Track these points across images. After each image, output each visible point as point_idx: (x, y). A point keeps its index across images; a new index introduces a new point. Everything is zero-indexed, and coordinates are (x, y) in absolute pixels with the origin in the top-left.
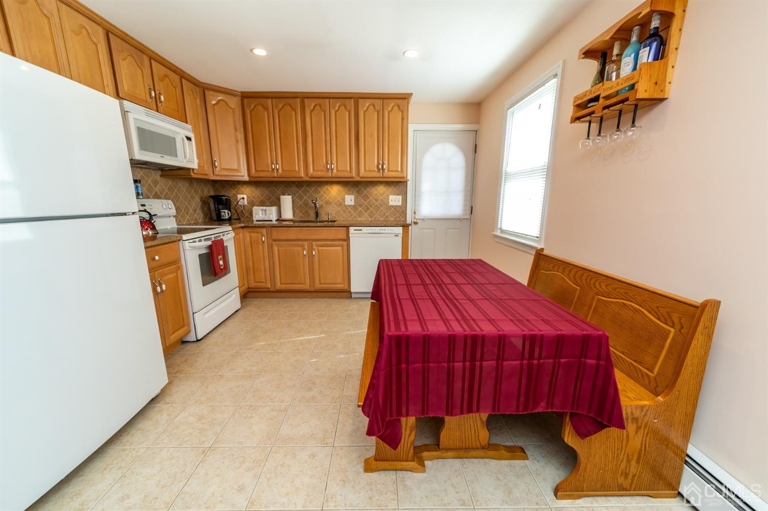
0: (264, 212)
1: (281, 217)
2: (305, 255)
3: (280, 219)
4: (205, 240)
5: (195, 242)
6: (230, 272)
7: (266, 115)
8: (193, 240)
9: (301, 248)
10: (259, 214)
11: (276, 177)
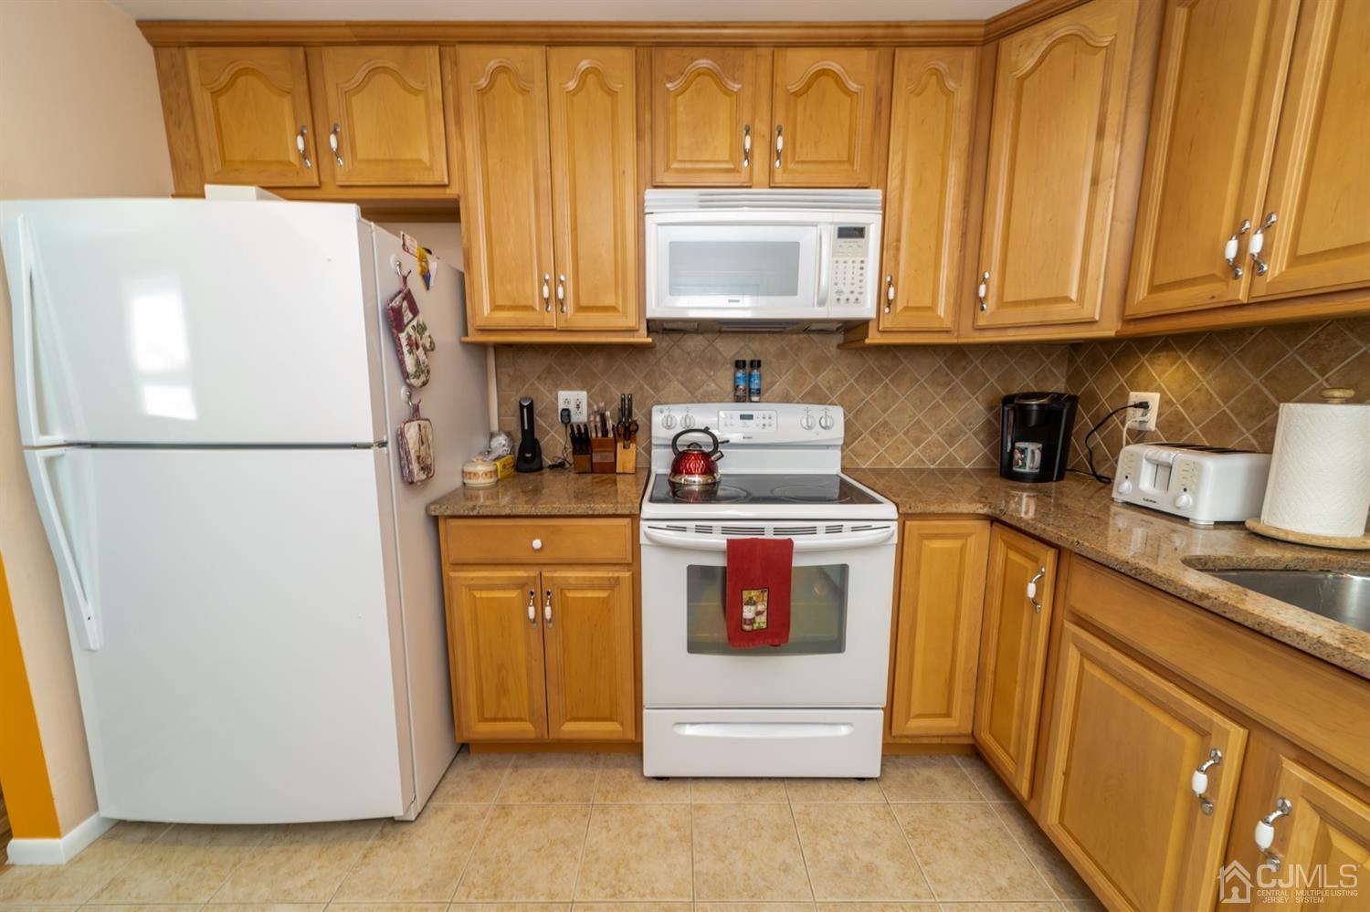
0: (1162, 473)
1: (1257, 514)
2: (1203, 799)
3: (1250, 524)
4: (725, 530)
5: (683, 529)
6: (844, 650)
8: (677, 524)
11: (1242, 306)
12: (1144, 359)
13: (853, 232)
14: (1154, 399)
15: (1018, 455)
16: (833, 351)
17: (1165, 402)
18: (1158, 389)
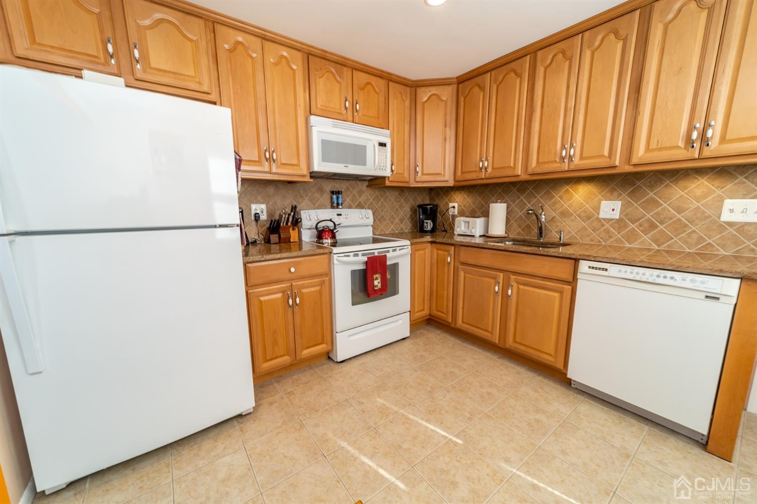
0: (467, 224)
1: (487, 232)
2: (497, 293)
3: (486, 235)
4: (363, 255)
5: (349, 256)
6: (398, 293)
7: (481, 97)
8: (346, 254)
9: (493, 281)
10: (461, 228)
11: (483, 179)
12: (452, 193)
13: (382, 145)
14: (456, 205)
15: (425, 224)
16: (365, 188)
17: (459, 206)
18: (457, 202)
